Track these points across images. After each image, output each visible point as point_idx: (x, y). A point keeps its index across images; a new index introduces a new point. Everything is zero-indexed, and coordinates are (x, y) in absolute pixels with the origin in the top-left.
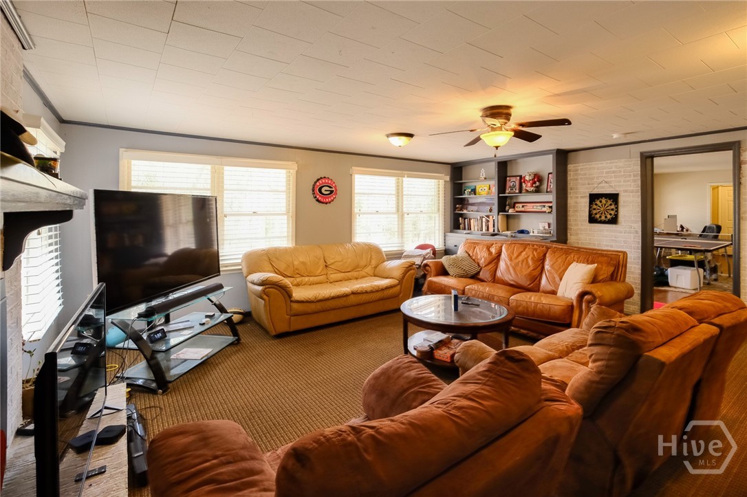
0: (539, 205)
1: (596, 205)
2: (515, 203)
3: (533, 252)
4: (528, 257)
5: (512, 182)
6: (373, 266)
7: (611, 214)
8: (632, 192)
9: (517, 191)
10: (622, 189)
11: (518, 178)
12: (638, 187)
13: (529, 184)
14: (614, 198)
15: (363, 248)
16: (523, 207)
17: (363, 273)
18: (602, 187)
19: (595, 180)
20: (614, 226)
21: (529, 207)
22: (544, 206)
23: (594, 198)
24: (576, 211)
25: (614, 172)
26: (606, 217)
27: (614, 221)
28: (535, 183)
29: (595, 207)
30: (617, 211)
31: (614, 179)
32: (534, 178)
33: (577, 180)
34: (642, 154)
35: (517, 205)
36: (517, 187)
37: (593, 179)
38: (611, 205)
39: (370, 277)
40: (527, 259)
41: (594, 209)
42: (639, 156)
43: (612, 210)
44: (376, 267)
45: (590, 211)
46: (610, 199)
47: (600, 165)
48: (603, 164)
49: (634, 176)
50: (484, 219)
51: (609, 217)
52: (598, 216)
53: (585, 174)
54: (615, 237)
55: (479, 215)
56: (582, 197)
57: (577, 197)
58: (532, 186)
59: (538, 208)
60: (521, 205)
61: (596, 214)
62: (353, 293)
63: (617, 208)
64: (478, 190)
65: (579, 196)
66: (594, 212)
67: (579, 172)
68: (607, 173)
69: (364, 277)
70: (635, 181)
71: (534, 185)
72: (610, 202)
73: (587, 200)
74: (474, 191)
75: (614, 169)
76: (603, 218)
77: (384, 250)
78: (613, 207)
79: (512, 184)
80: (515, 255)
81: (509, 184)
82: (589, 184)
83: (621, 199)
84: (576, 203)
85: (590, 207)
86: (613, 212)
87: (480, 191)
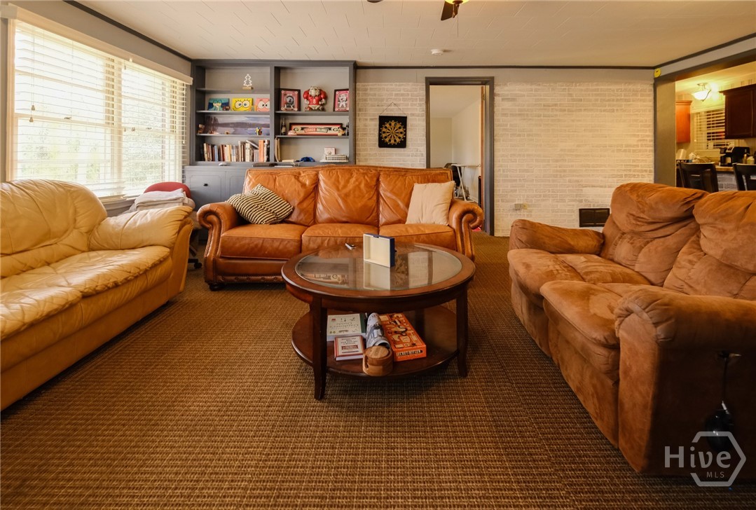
0: (323, 127)
1: (386, 127)
2: (291, 124)
3: (364, 177)
4: (360, 183)
5: (287, 97)
6: (84, 229)
7: (400, 138)
8: (418, 116)
9: (296, 109)
10: (409, 113)
11: (296, 93)
12: (423, 111)
13: (314, 101)
14: (402, 121)
15: (52, 191)
16: (302, 129)
17: (62, 248)
18: (392, 110)
19: (385, 102)
20: (402, 149)
21: (311, 130)
22: (330, 129)
23: (383, 120)
24: (366, 134)
25: (402, 95)
26: (395, 141)
27: (402, 144)
28: (320, 100)
29: (384, 130)
30: (405, 135)
31: (402, 102)
32: (320, 94)
33: (366, 100)
34: (427, 79)
35: (294, 127)
36: (296, 103)
37: (382, 100)
38: (400, 128)
39: (79, 256)
40: (358, 186)
41: (384, 132)
42: (424, 81)
43: (401, 133)
44: (90, 232)
45: (380, 134)
46: (399, 122)
47: (389, 87)
48: (392, 85)
49: (420, 100)
50: (248, 146)
51: (398, 140)
52: (387, 140)
53: (375, 95)
54: (403, 161)
55: (238, 140)
56: (372, 119)
57: (366, 120)
58: (317, 104)
59: (322, 130)
60: (299, 127)
61: (386, 137)
62: (86, 296)
63: (405, 131)
64: (232, 104)
65: (368, 118)
66: (384, 135)
67: (368, 92)
68: (396, 95)
69: (67, 256)
70: (420, 105)
71: (320, 103)
72: (398, 125)
73: (377, 122)
74: (226, 106)
75: (402, 92)
76: (392, 142)
77: (98, 195)
78: (401, 130)
79: (288, 100)
80: (342, 183)
81: (285, 99)
82: (378, 106)
83: (409, 122)
84: (365, 126)
85: (380, 130)
86: (401, 136)
87: (237, 106)
